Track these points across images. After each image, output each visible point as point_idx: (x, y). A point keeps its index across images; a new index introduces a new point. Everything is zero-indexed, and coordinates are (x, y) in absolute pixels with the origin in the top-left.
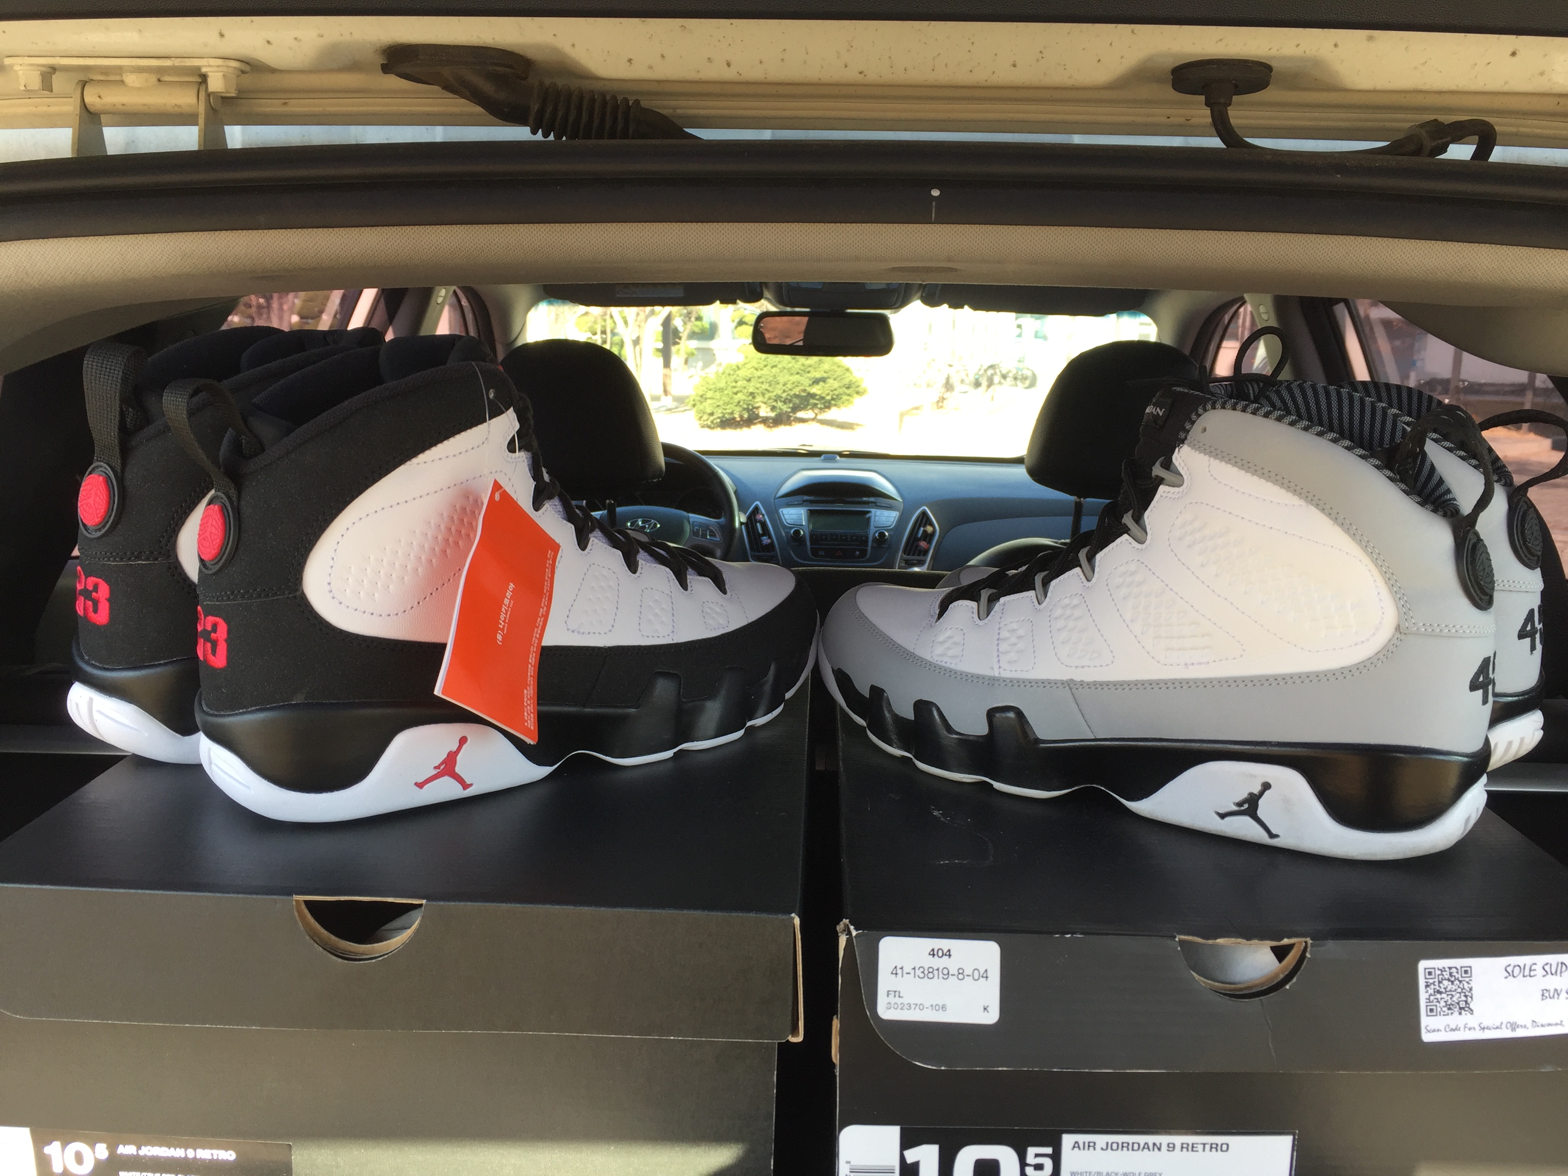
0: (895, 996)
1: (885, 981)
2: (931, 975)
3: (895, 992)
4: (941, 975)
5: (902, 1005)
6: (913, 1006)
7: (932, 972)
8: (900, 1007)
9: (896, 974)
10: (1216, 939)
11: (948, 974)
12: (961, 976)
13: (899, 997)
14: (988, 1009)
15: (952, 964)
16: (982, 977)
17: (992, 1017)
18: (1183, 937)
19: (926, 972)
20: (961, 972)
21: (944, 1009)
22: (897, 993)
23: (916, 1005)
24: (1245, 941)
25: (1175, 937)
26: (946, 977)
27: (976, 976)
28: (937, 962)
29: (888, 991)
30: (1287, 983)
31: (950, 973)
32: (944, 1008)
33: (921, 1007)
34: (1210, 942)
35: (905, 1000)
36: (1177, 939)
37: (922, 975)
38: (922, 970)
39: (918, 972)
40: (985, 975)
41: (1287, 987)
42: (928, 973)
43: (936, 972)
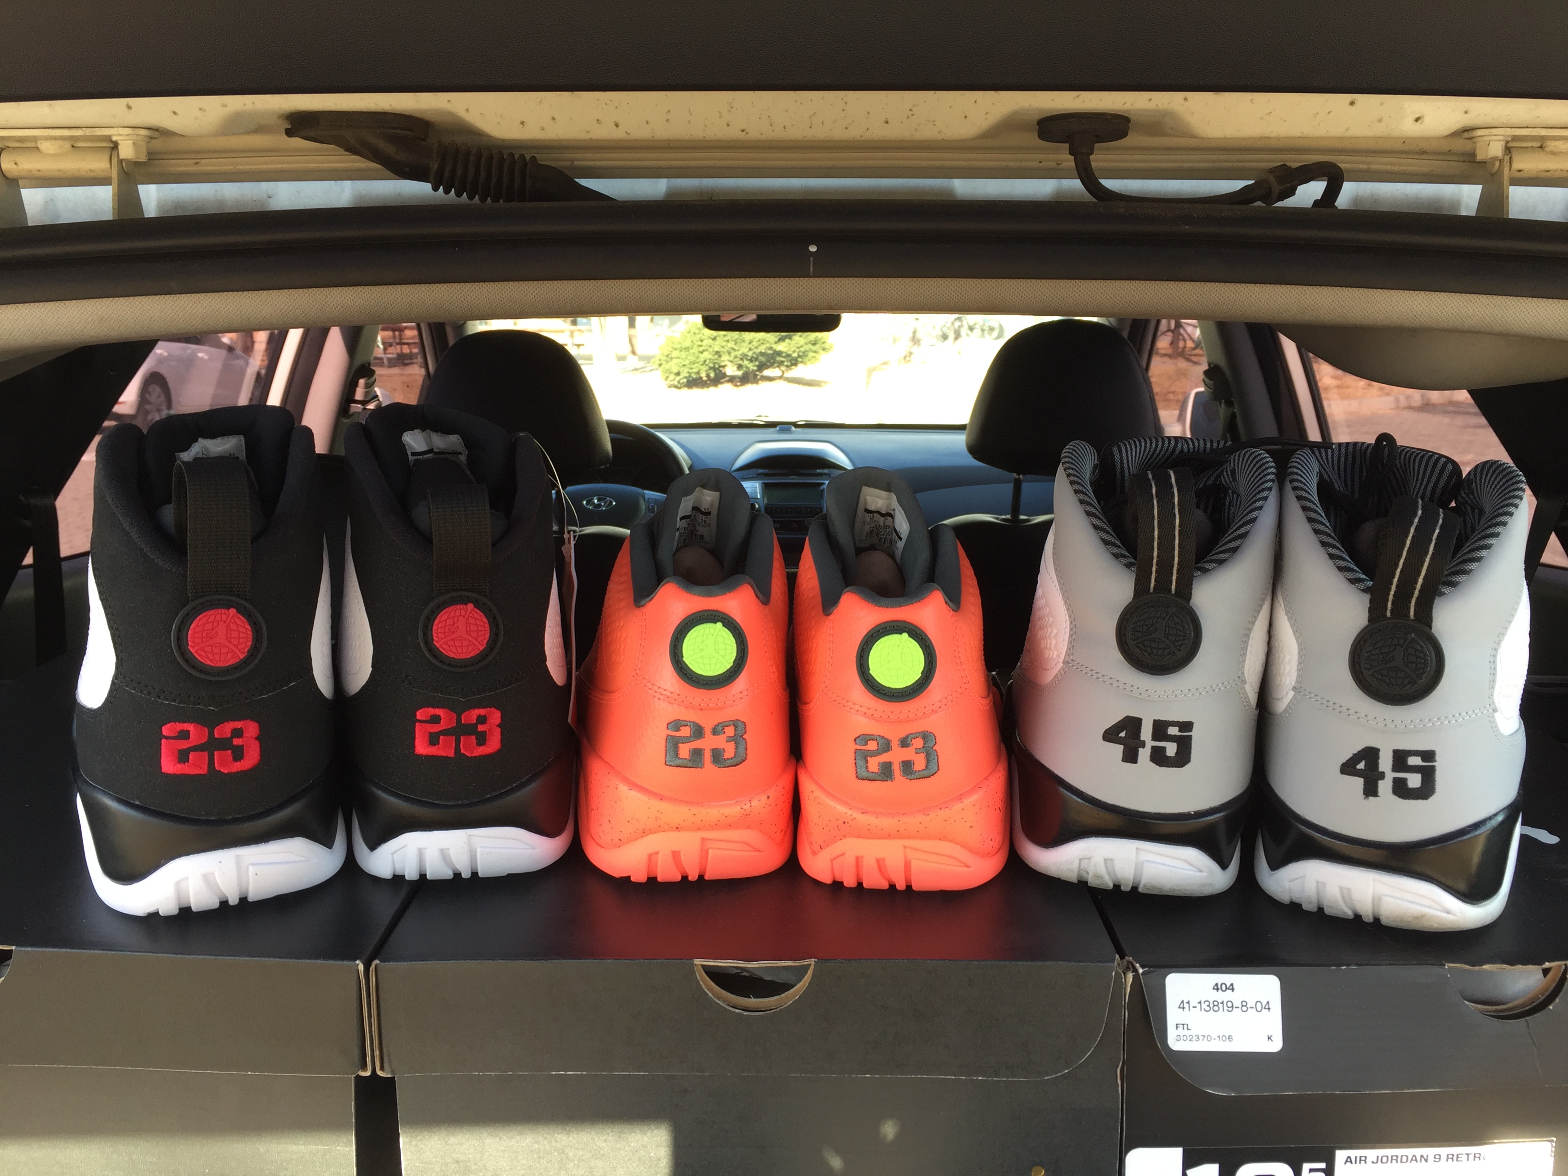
0: (1183, 1029)
1: (1173, 1015)
2: (1216, 1008)
3: (1183, 1025)
4: (1226, 1008)
5: (1191, 1037)
6: (1201, 1038)
7: (1217, 1006)
8: (1189, 1038)
9: (1183, 1008)
10: (1482, 966)
11: (1232, 1006)
12: (1244, 1009)
13: (1188, 1029)
14: (1272, 1038)
15: (1235, 997)
16: (1265, 1008)
17: (1276, 1045)
18: (1451, 965)
19: (1211, 1005)
20: (1244, 1004)
21: (1230, 1040)
22: (1185, 1026)
23: (1204, 1036)
24: (1509, 966)
25: (1444, 965)
26: (1230, 1009)
27: (1259, 1007)
28: (1221, 996)
29: (1177, 1025)
30: (1550, 1004)
31: (1234, 1006)
32: (1230, 1038)
33: (1208, 1038)
34: (1477, 968)
35: (1193, 1032)
36: (1447, 967)
37: (1208, 1009)
38: (1207, 1003)
39: (1204, 1006)
40: (1267, 1007)
41: (1551, 1008)
42: (1214, 1006)
43: (1221, 1005)
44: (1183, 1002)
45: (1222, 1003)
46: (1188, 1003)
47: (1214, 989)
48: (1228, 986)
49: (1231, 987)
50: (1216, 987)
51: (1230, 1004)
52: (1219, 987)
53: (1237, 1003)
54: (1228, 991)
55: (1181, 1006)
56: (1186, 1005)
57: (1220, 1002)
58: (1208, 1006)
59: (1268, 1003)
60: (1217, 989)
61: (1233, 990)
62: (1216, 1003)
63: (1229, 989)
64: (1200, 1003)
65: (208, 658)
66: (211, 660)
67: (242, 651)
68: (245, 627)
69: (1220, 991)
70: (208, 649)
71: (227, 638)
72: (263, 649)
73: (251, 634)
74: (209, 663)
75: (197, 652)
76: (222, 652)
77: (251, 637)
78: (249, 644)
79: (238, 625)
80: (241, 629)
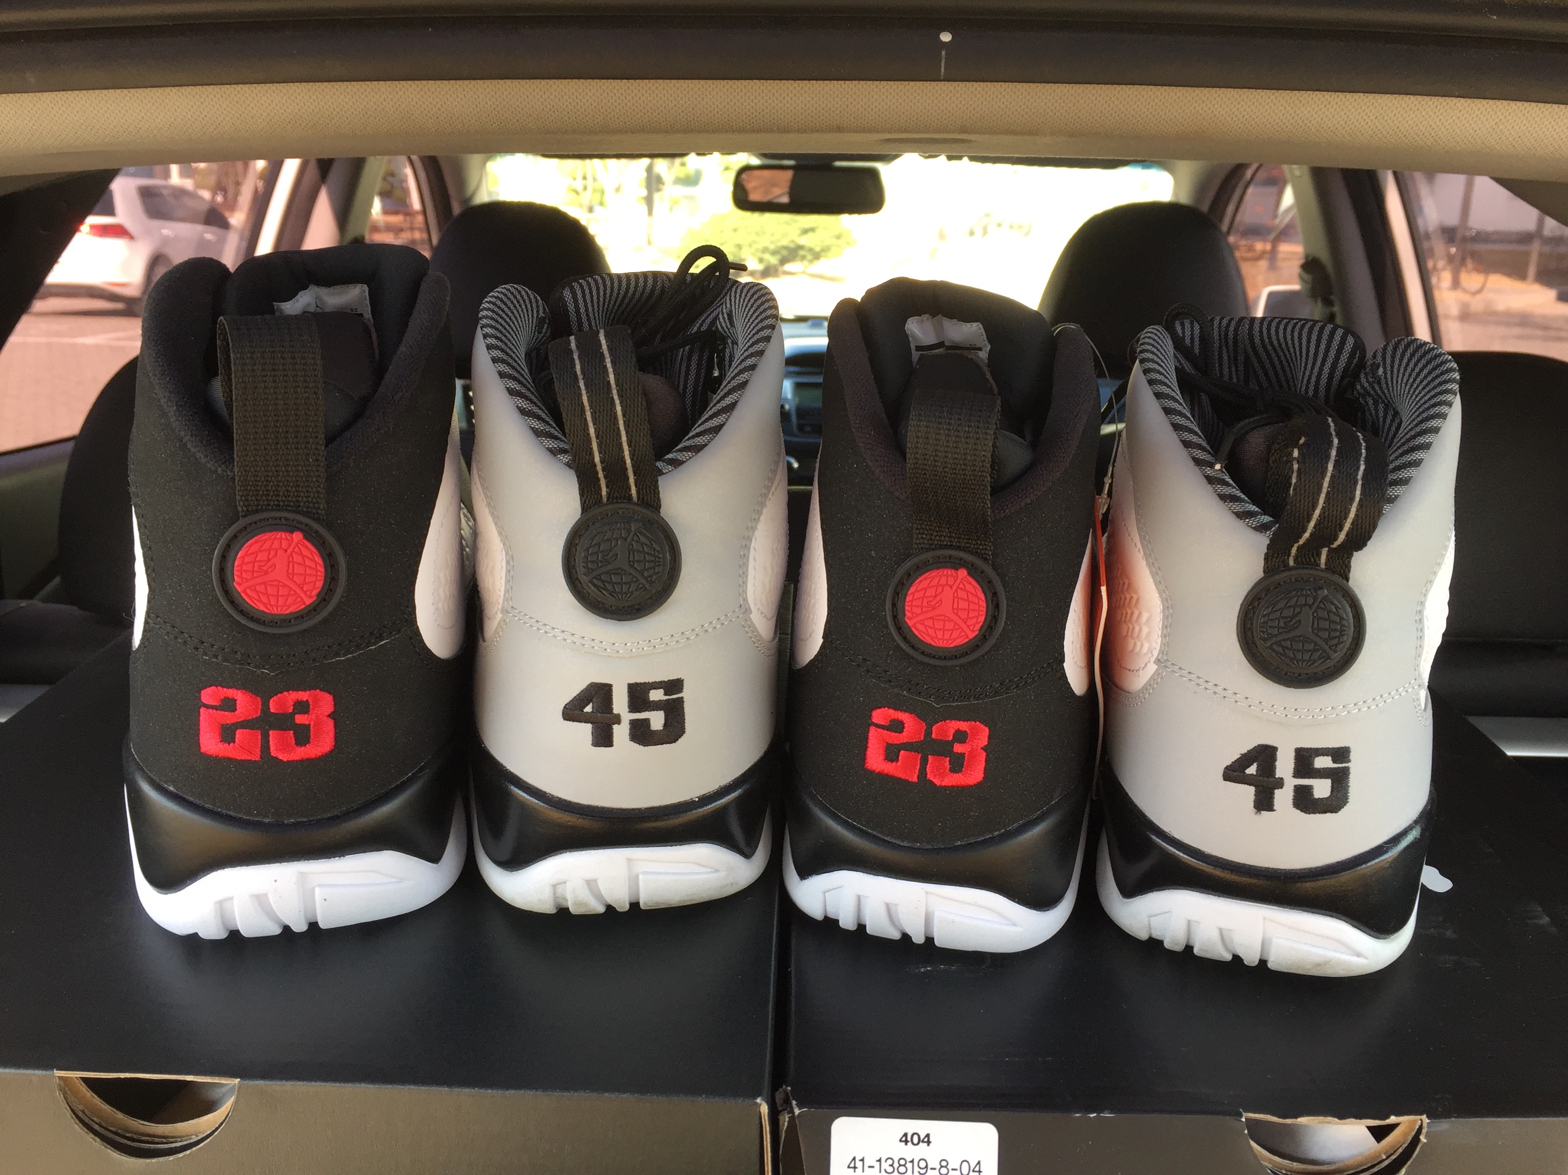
4: (916, 1169)
7: (904, 1165)
9: (855, 1168)
10: (1299, 1118)
11: (926, 1167)
15: (931, 1154)
16: (973, 1171)
18: (1250, 1114)
19: (896, 1165)
28: (911, 1152)
31: (929, 1167)
34: (1289, 1121)
36: (1243, 1120)
37: (890, 1169)
38: (890, 1162)
39: (885, 1165)
40: (977, 1169)
43: (909, 1165)
44: (854, 1159)
45: (912, 1161)
46: (862, 1160)
47: (901, 1141)
48: (922, 1138)
49: (926, 1140)
50: (904, 1139)
51: (923, 1164)
52: (909, 1139)
53: (934, 1163)
54: (921, 1144)
55: (852, 1165)
56: (859, 1164)
57: (909, 1159)
58: (892, 1165)
59: (979, 1163)
60: (906, 1142)
61: (929, 1143)
62: (902, 1162)
63: (923, 1142)
64: (880, 1160)
65: (260, 601)
66: (264, 604)
67: (308, 593)
68: (314, 560)
69: (910, 1144)
70: (260, 588)
71: (288, 573)
72: (340, 591)
73: (323, 570)
74: (262, 608)
75: (244, 591)
76: (280, 593)
77: (323, 575)
78: (320, 584)
79: (304, 556)
80: (308, 563)
